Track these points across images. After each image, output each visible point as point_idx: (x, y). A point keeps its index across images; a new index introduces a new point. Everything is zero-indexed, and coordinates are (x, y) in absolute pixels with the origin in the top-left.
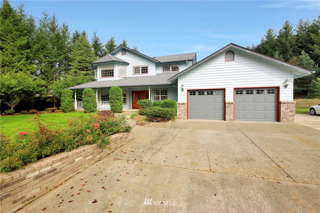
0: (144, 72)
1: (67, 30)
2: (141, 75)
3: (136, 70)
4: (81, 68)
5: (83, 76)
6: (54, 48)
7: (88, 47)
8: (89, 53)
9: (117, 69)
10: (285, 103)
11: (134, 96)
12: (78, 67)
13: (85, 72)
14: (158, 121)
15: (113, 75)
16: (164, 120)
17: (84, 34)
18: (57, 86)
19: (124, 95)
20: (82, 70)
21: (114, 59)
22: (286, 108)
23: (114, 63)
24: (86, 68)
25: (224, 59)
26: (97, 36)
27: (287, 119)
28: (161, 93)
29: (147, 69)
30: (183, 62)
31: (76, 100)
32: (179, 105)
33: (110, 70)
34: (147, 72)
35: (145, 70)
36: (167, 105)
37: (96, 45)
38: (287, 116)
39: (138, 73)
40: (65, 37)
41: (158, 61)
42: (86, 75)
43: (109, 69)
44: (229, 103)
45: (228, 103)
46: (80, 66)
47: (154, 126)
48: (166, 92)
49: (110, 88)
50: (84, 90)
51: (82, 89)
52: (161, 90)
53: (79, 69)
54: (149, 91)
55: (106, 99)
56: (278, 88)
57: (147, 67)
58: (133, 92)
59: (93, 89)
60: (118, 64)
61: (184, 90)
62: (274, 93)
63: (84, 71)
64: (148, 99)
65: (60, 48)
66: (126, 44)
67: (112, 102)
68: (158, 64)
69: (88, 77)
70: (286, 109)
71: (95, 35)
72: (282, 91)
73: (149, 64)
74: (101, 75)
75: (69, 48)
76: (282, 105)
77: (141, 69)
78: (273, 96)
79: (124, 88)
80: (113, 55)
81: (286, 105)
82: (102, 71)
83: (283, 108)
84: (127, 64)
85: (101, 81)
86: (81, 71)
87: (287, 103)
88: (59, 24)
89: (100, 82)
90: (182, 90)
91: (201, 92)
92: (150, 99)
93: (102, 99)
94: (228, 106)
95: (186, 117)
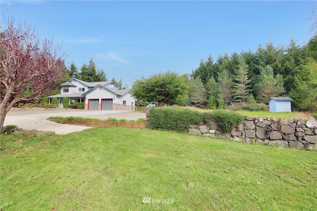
0: (83, 91)
3: (80, 89)
9: (70, 89)
15: (68, 92)
16: (73, 108)
21: (70, 84)
23: (69, 86)
25: (99, 89)
31: (49, 103)
32: (85, 105)
39: (80, 91)
41: (88, 86)
43: (67, 88)
44: (100, 104)
49: (64, 97)
51: (52, 98)
57: (84, 88)
58: (79, 100)
59: (57, 98)
60: (71, 86)
72: (113, 100)
77: (82, 89)
78: (111, 102)
79: (71, 98)
80: (70, 82)
82: (63, 90)
84: (76, 87)
85: (63, 94)
89: (61, 94)
90: (87, 99)
91: (93, 100)
95: (87, 109)
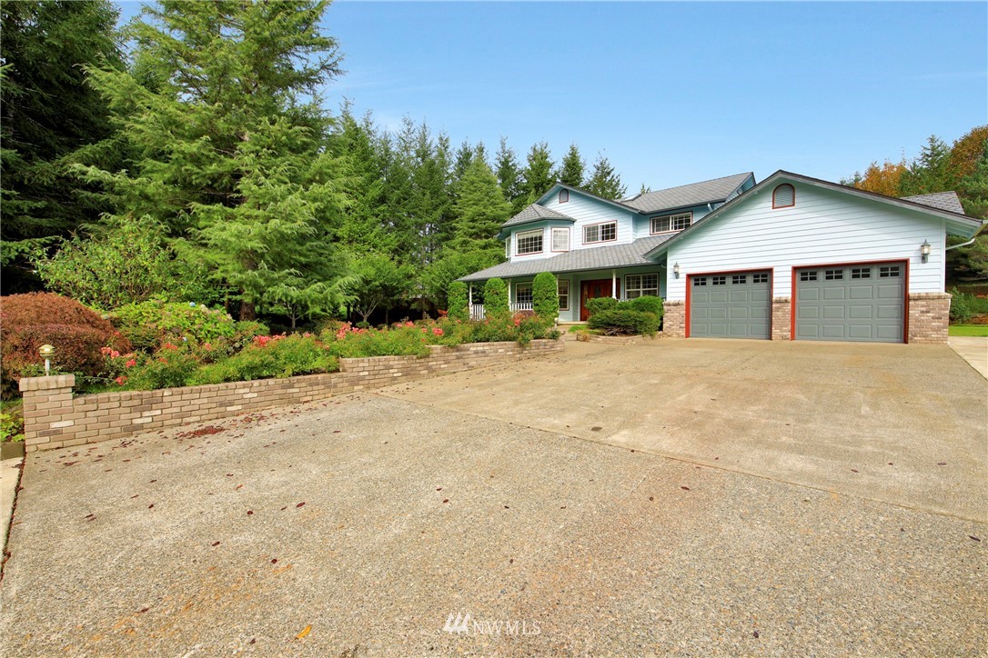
0: (607, 238)
1: (447, 147)
2: (600, 244)
3: (591, 233)
4: (474, 233)
5: (479, 250)
6: (424, 195)
7: (489, 182)
8: (492, 197)
9: (548, 235)
10: (919, 298)
11: (586, 293)
12: (470, 230)
13: (482, 242)
14: (612, 335)
15: (540, 249)
16: (625, 333)
17: (481, 150)
18: (433, 276)
19: (563, 290)
20: (477, 236)
21: (544, 215)
22: (924, 309)
23: (542, 222)
24: (486, 230)
25: (771, 204)
26: (506, 149)
27: (926, 336)
28: (644, 282)
29: (613, 231)
30: (701, 207)
31: (471, 303)
32: (669, 308)
33: (536, 239)
34: (613, 237)
35: (609, 232)
36: (641, 307)
37: (506, 170)
38: (925, 329)
39: (594, 240)
40: (444, 164)
41: (637, 210)
42: (484, 247)
43: (534, 235)
44: (779, 302)
45: (777, 302)
46: (473, 228)
47: (605, 341)
48: (655, 282)
49: (534, 275)
50: (488, 282)
51: (483, 281)
52: (644, 278)
53: (471, 236)
54: (612, 280)
55: (527, 299)
56: (905, 262)
57: (613, 225)
58: (583, 283)
59: (503, 278)
60: (551, 223)
61: (681, 276)
62: (897, 274)
63: (481, 238)
64: (611, 296)
65: (435, 193)
66: (577, 155)
67: (537, 305)
68: (639, 217)
69: (488, 251)
70: (922, 312)
71: (503, 145)
72: (915, 269)
73: (620, 217)
74: (517, 249)
75: (452, 189)
76: (911, 303)
77: (600, 230)
78: (892, 283)
79: (561, 275)
80: (541, 204)
81: (923, 303)
82: (519, 241)
83: (914, 312)
84: (571, 221)
85: (518, 261)
86: (475, 239)
87: (927, 298)
88: (433, 140)
89: (515, 263)
90: (677, 275)
91: (719, 278)
92: (614, 297)
93: (519, 299)
94: (778, 309)
95: (683, 333)
